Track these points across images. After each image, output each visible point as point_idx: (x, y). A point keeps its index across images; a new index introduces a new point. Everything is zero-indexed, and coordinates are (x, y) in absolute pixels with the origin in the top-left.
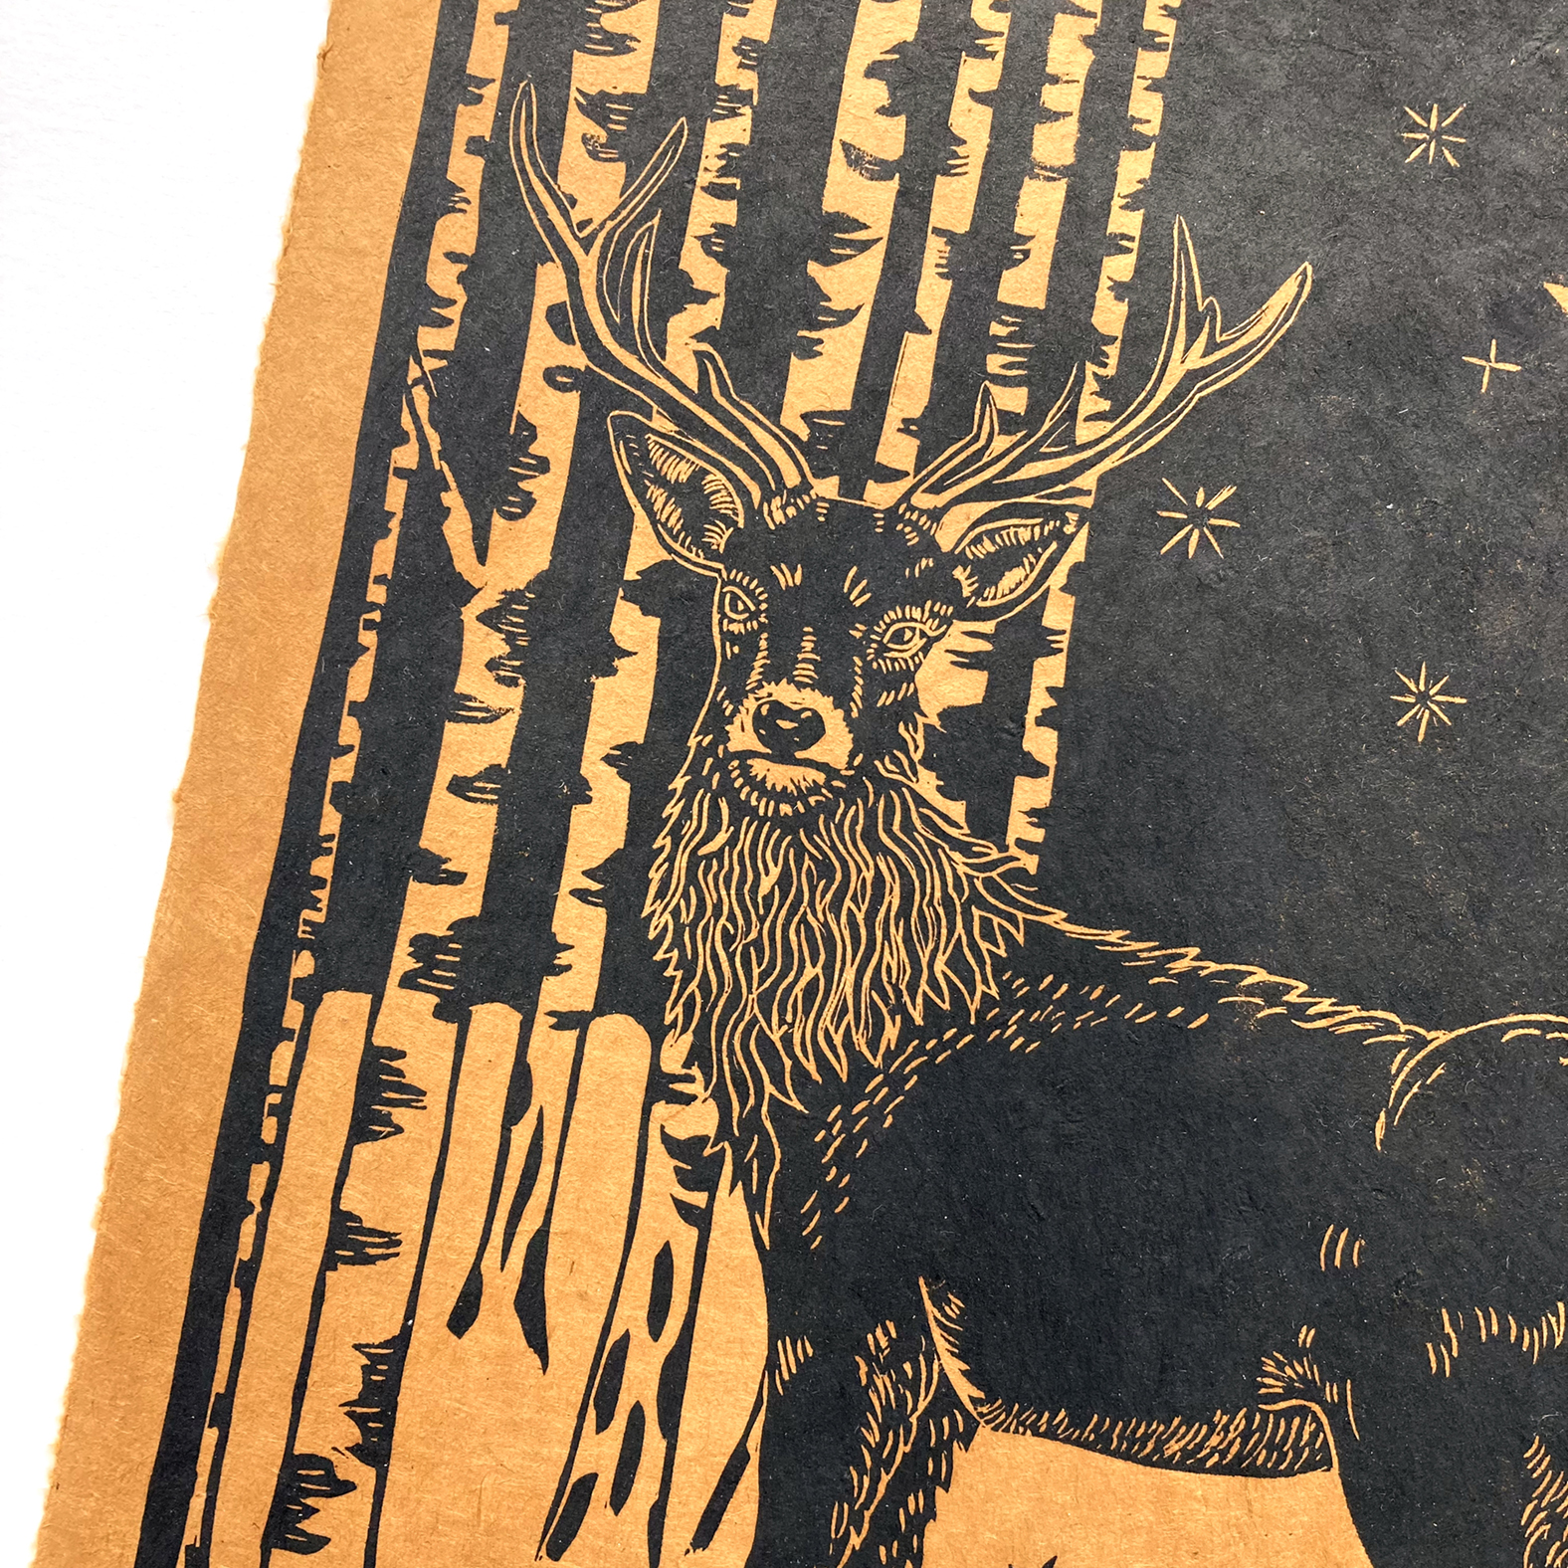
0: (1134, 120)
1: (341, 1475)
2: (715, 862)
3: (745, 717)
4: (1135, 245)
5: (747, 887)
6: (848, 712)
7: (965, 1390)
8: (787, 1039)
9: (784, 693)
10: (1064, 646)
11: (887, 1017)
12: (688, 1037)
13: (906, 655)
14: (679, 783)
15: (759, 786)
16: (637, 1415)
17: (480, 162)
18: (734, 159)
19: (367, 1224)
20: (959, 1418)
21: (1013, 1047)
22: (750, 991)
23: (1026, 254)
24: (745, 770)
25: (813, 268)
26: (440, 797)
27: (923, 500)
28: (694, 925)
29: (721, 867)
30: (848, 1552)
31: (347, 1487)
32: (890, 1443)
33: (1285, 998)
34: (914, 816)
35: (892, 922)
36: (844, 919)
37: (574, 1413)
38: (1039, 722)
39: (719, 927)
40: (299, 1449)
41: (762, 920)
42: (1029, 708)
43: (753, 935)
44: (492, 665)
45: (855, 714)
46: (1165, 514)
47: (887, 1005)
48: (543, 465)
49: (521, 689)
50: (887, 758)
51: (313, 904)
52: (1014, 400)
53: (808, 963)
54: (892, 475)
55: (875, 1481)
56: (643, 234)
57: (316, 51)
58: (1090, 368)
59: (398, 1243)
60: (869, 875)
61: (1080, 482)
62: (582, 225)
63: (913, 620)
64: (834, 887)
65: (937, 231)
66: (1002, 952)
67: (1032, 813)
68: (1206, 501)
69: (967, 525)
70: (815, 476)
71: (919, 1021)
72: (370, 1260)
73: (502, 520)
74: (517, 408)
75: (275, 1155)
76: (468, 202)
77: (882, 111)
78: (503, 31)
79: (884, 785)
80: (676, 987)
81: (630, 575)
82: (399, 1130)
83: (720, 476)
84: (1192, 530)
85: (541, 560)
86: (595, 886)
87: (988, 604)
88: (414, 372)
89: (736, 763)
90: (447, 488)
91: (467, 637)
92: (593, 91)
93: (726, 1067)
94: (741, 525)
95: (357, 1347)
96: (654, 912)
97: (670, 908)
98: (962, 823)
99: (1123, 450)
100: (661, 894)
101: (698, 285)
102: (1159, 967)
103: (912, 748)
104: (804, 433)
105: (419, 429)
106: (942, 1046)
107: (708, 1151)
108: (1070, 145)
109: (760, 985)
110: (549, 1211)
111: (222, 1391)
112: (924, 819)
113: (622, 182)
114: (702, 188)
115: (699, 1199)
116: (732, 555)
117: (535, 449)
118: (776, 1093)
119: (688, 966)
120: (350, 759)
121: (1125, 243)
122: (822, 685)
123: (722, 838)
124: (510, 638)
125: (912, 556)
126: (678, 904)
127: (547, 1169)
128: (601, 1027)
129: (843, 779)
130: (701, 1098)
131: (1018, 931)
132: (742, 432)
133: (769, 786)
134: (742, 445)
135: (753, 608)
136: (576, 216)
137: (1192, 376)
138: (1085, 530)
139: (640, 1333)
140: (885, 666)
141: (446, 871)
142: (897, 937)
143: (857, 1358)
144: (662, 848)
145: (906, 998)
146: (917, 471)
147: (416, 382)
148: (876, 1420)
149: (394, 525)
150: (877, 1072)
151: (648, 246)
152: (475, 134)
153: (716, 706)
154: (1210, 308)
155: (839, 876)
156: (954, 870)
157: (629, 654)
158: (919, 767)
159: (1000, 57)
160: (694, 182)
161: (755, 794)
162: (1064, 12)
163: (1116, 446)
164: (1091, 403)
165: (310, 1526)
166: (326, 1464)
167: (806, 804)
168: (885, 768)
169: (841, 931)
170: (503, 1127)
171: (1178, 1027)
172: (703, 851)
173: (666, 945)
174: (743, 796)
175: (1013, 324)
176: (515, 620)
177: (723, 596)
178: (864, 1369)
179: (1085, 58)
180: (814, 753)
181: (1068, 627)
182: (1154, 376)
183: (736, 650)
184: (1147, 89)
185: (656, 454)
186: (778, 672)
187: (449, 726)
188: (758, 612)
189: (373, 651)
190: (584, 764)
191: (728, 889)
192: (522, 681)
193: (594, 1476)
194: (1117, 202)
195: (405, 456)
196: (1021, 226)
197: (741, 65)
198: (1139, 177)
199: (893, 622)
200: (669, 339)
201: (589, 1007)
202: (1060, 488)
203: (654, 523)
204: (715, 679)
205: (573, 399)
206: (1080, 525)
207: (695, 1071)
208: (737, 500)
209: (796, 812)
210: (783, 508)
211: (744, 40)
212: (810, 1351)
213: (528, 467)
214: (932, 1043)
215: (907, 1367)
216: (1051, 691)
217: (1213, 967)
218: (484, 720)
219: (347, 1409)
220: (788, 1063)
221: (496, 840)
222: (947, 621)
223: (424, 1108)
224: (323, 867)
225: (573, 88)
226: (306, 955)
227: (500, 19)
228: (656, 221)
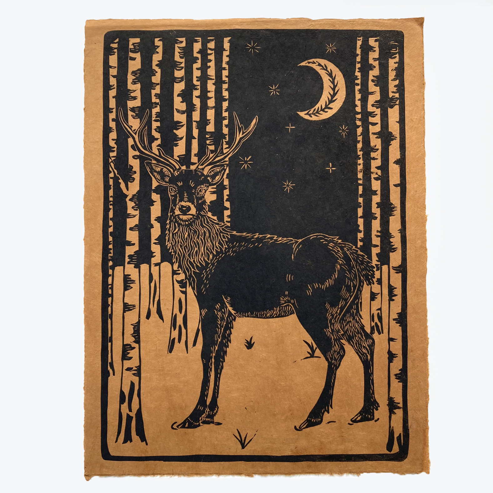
0: (224, 96)
1: (133, 346)
2: (177, 234)
3: (177, 209)
4: (228, 118)
5: (183, 237)
6: (194, 205)
7: (233, 312)
8: (194, 261)
9: (183, 203)
10: (228, 187)
11: (210, 254)
12: (177, 264)
13: (202, 194)
14: (168, 222)
15: (182, 220)
16: (180, 326)
17: (115, 123)
18: (158, 114)
19: (129, 304)
20: (233, 317)
21: (231, 255)
22: (186, 254)
23: (210, 122)
24: (179, 218)
25: (175, 131)
26: (128, 232)
27: (200, 167)
28: (175, 245)
29: (178, 235)
30: (219, 342)
31: (134, 348)
32: (222, 323)
33: (274, 239)
34: (208, 220)
35: (208, 238)
36: (200, 239)
37: (170, 328)
38: (226, 201)
39: (179, 245)
40: (125, 343)
41: (186, 242)
42: (224, 199)
43: (185, 245)
44: (133, 208)
45: (196, 205)
46: (240, 162)
47: (209, 252)
48: (135, 172)
49: (138, 211)
50: (202, 212)
51: (110, 253)
52: (212, 148)
53: (195, 248)
54: (194, 164)
55: (221, 330)
56: (145, 130)
57: (83, 108)
58: (224, 140)
59: (135, 306)
60: (203, 231)
61: (226, 160)
62: (134, 130)
63: (202, 187)
64: (197, 234)
65: (194, 121)
66: (227, 240)
67: (228, 216)
68: (247, 159)
69: (208, 170)
70: (181, 166)
71: (215, 254)
72: (131, 310)
73: (130, 183)
74: (129, 164)
75: (112, 296)
76: (114, 130)
77: (181, 102)
78: (114, 99)
79: (202, 216)
80: (174, 256)
81: (153, 188)
82: (132, 288)
83: (165, 169)
84: (245, 165)
85: (138, 188)
86: (157, 242)
87: (214, 183)
88: (110, 160)
89: (177, 217)
90: (120, 179)
91: (128, 204)
92: (132, 107)
93: (185, 267)
94: (170, 176)
95: (131, 325)
96: (168, 244)
97: (170, 243)
98: (217, 220)
99: (232, 153)
100: (168, 241)
101: (156, 137)
102: (253, 238)
103: (206, 209)
104: (178, 159)
105: (113, 170)
106: (220, 257)
107: (184, 282)
108: (214, 103)
109: (188, 253)
110: (160, 296)
111: (110, 336)
112: (210, 220)
113: (139, 122)
114: (153, 121)
115: (184, 289)
116: (170, 182)
117: (133, 170)
118: (194, 270)
119: (175, 252)
120: (112, 227)
121: (226, 118)
122: (189, 201)
123: (177, 230)
124: (135, 203)
125: (200, 177)
126: (172, 242)
127: (158, 289)
128: (162, 264)
129: (195, 216)
130: (181, 273)
131: (229, 236)
132: (168, 161)
133: (183, 220)
134: (168, 163)
135: (175, 190)
136: (133, 129)
137: (241, 139)
138: (228, 168)
139: (178, 313)
140: (199, 196)
141: (131, 243)
142: (209, 241)
143: (215, 310)
144: (167, 233)
145: (212, 250)
146: (198, 163)
147: (111, 162)
148: (219, 319)
149: (112, 187)
150: (210, 263)
151: (146, 132)
152: (113, 118)
153: (172, 208)
154: (242, 126)
155: (198, 232)
156: (217, 228)
157: (156, 202)
158: (208, 212)
159: (199, 89)
160: (152, 120)
161: (181, 221)
162: (209, 80)
163: (230, 153)
164: (225, 146)
165: (129, 355)
166: (130, 345)
167: (190, 221)
168: (202, 213)
169: (200, 242)
170: (149, 284)
171: (257, 246)
172: (174, 233)
173: (171, 249)
174: (179, 222)
175: (210, 135)
176: (135, 199)
177: (170, 189)
178: (216, 312)
179: (214, 87)
180: (190, 213)
181: (228, 184)
182: (235, 140)
183: (173, 198)
184: (225, 91)
185: (154, 167)
186: (181, 200)
187: (127, 219)
188: (176, 191)
189: (112, 209)
190: (151, 221)
191: (180, 238)
192: (138, 209)
193: (175, 338)
194: (223, 111)
195: (112, 175)
196: (208, 118)
197: (156, 98)
198: (226, 106)
199: (199, 188)
200: (153, 147)
201: (160, 262)
202: (223, 161)
203: (156, 179)
204: (171, 203)
205: (138, 160)
206: (227, 167)
207: (180, 269)
208: (169, 172)
209: (189, 223)
210: (177, 172)
211: (156, 94)
212: (207, 311)
213: (133, 173)
214: (218, 257)
215: (223, 310)
216: (227, 195)
217: (261, 236)
218: (133, 217)
219: (132, 335)
220: (195, 265)
221: (139, 237)
222: (208, 187)
223: (135, 283)
224: (111, 246)
225: (128, 107)
226: (111, 261)
227: (113, 97)
228: (146, 128)
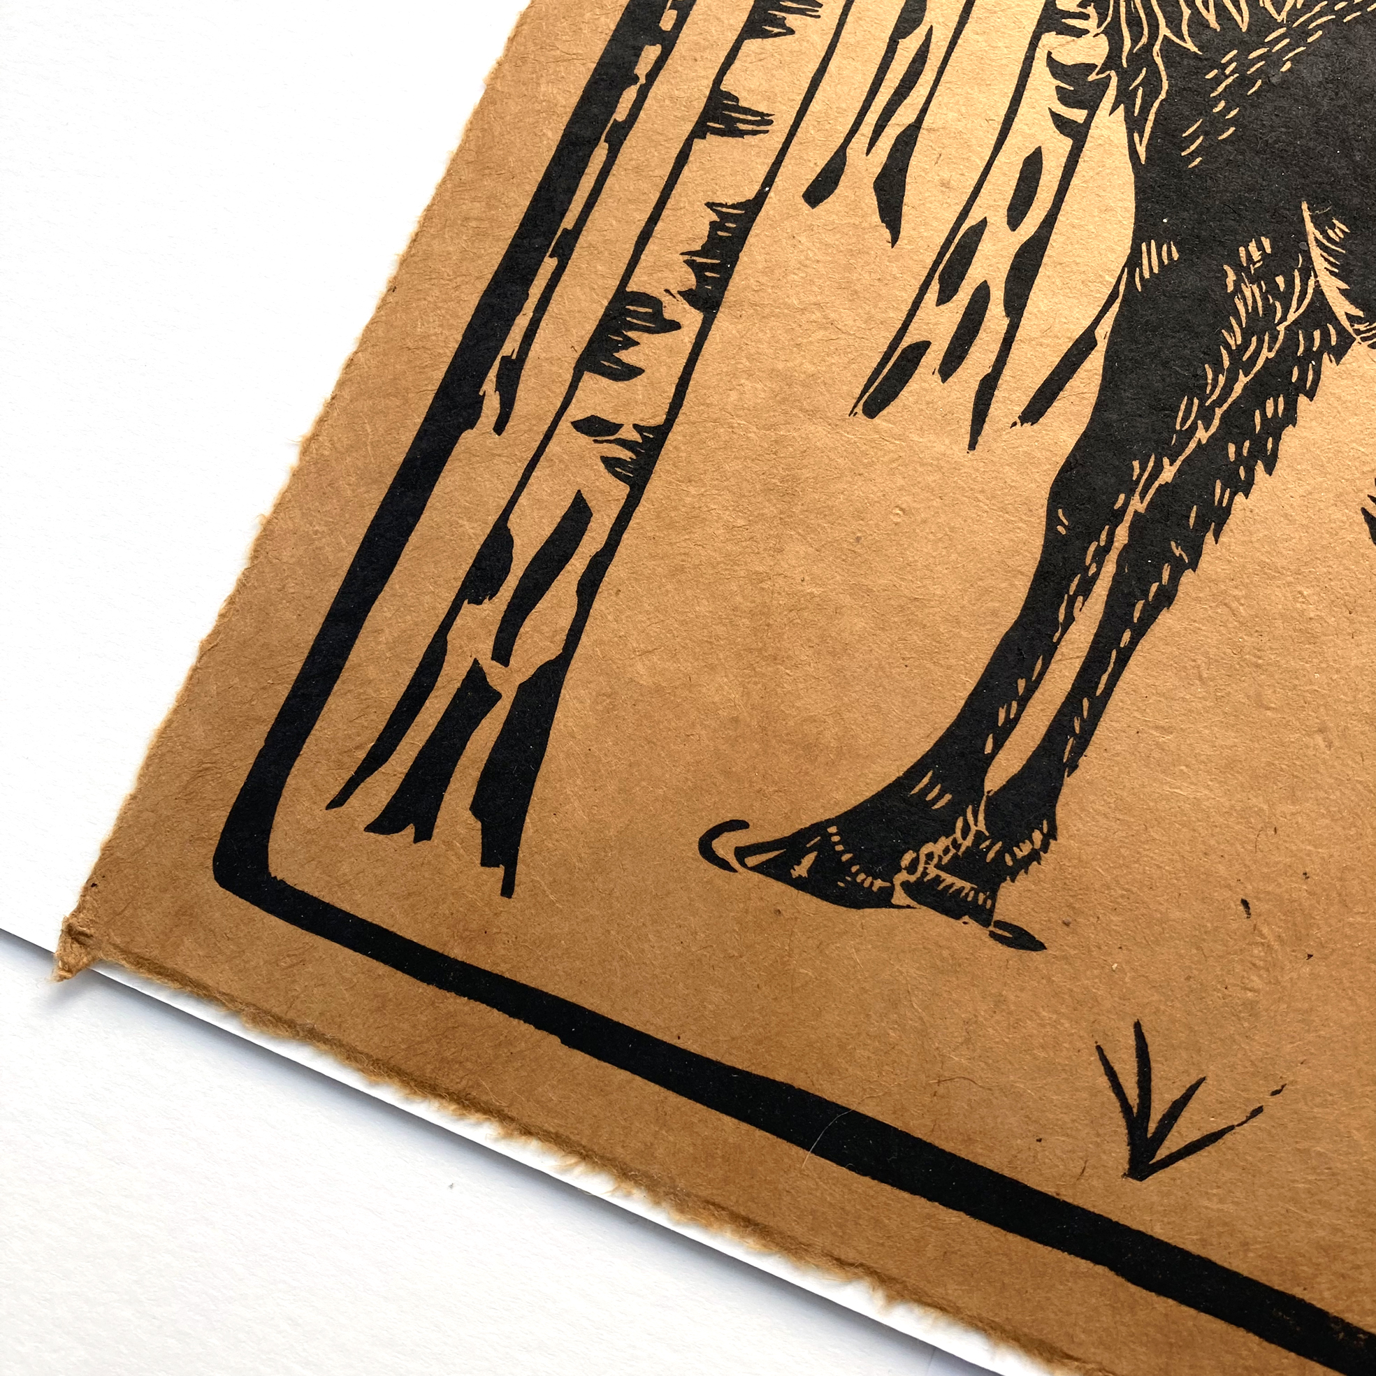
1: (667, 315)
16: (982, 295)
19: (742, 104)
20: (1332, 331)
31: (674, 326)
32: (1252, 348)
37: (917, 284)
40: (632, 287)
55: (1231, 381)
59: (770, 123)
72: (742, 134)
75: (668, 42)
82: (791, 32)
93: (1123, 10)
95: (710, 205)
106: (1351, 9)
107: (1092, 77)
110: (924, 111)
111: (570, 227)
115: (1079, 115)
118: (1170, 35)
127: (928, 77)
139: (998, 219)
143: (1226, 267)
148: (1240, 325)
150: (1281, 25)
165: (627, 356)
166: (656, 304)
170: (891, 38)
178: (1231, 277)
193: (926, 345)
212: (1176, 256)
214: (1341, 5)
215: (1280, 280)
219: (687, 257)
220: (1187, 12)
223: (819, 17)
